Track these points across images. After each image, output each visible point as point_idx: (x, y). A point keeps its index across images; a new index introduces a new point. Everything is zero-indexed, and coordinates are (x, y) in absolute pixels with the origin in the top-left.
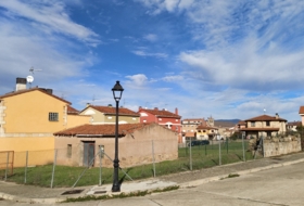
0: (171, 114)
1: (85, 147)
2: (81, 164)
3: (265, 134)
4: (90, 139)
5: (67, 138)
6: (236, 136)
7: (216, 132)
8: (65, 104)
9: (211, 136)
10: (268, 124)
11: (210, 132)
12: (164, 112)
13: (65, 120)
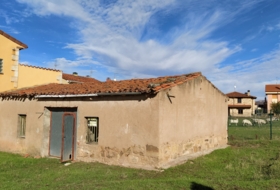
1: (52, 118)
2: (44, 153)
3: (236, 111)
4: (66, 104)
5: (18, 102)
8: (15, 45)
10: (239, 101)
13: (16, 74)
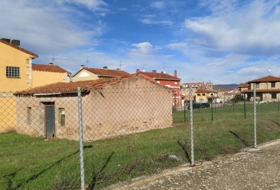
0: (170, 77)
3: (269, 95)
4: (49, 99)
6: (238, 98)
7: (215, 95)
9: (210, 99)
10: (273, 86)
11: (210, 95)
12: (162, 74)
13: (30, 77)
